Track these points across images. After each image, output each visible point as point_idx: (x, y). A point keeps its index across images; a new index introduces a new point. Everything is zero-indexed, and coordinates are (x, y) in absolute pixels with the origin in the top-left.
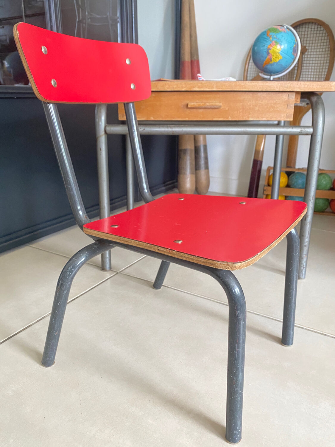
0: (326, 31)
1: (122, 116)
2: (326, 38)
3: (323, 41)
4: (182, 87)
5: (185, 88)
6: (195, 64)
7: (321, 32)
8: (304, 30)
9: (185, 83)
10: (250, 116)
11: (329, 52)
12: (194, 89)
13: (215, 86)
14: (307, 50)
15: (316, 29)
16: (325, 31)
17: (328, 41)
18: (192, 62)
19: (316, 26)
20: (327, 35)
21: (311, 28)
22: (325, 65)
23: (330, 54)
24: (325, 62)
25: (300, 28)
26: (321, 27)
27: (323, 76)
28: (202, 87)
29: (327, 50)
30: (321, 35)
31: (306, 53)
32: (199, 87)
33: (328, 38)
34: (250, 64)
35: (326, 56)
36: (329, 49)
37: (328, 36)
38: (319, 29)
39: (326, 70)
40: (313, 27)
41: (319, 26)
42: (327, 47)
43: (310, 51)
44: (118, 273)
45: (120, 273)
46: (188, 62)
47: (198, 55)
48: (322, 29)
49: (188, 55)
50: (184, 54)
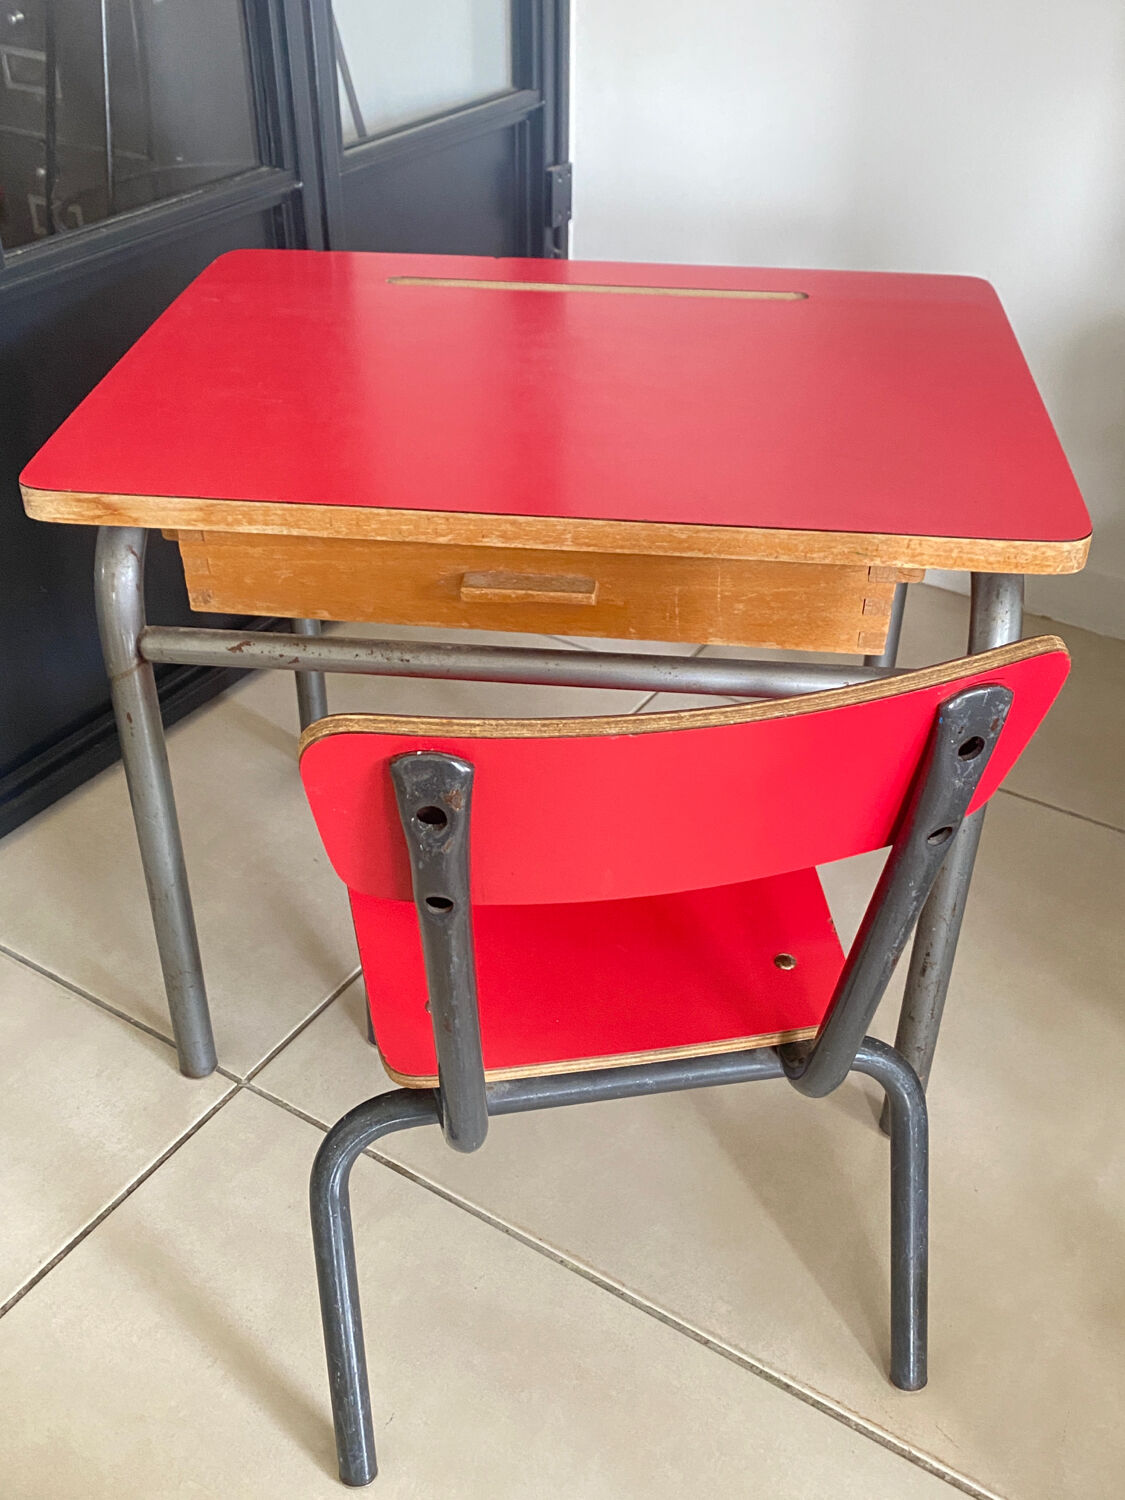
1: (200, 598)
4: (437, 534)
5: (450, 537)
9: (447, 519)
10: (711, 630)
12: (486, 540)
13: (569, 536)
28: (516, 537)
32: (504, 536)
44: (241, 1088)
45: (248, 1085)
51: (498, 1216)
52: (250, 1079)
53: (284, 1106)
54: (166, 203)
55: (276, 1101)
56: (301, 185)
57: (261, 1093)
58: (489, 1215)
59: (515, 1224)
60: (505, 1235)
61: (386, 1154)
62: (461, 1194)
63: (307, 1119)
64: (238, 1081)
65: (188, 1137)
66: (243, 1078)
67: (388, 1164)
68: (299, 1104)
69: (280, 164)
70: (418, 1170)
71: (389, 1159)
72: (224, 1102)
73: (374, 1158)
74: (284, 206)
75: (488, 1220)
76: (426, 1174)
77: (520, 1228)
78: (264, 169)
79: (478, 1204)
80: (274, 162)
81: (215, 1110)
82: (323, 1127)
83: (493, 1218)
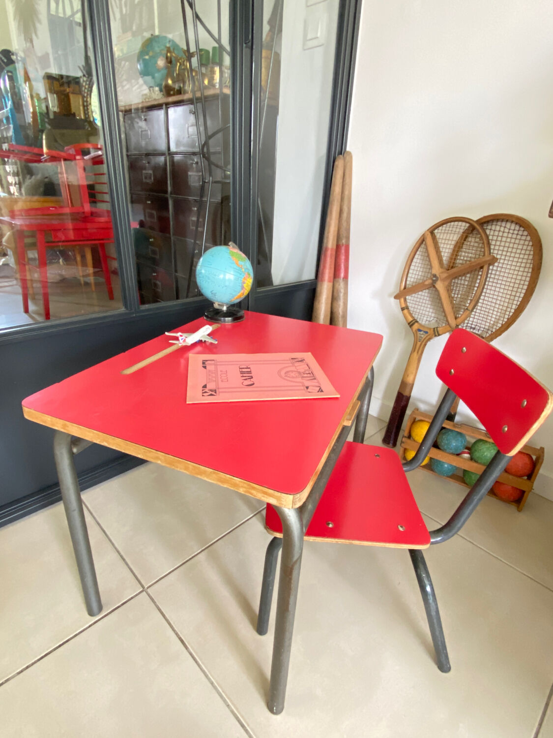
0: (531, 238)
2: (529, 248)
3: (523, 252)
6: (343, 249)
7: (524, 238)
8: (498, 228)
11: (530, 270)
14: (497, 259)
15: (516, 232)
16: (529, 238)
17: (532, 253)
19: (517, 227)
20: (531, 244)
21: (509, 229)
22: (521, 286)
23: (532, 273)
24: (522, 282)
25: (492, 225)
26: (524, 231)
27: (515, 302)
29: (528, 265)
30: (522, 242)
31: (496, 264)
33: (532, 249)
35: (525, 274)
36: (531, 266)
37: (532, 246)
38: (520, 233)
39: (522, 295)
40: (513, 227)
41: (522, 229)
42: (529, 261)
43: (502, 261)
44: (144, 591)
45: (146, 591)
46: (332, 249)
47: (348, 238)
48: (526, 233)
49: (333, 240)
50: (328, 237)
51: (211, 675)
53: (155, 602)
55: (152, 599)
57: (149, 595)
58: (208, 673)
59: (216, 681)
60: (211, 686)
61: (181, 634)
62: (201, 660)
63: (160, 610)
64: (143, 588)
65: (118, 607)
67: (180, 639)
70: (189, 645)
72: (137, 595)
76: (192, 647)
77: (218, 684)
79: (206, 667)
81: (132, 598)
82: (164, 616)
83: (209, 675)
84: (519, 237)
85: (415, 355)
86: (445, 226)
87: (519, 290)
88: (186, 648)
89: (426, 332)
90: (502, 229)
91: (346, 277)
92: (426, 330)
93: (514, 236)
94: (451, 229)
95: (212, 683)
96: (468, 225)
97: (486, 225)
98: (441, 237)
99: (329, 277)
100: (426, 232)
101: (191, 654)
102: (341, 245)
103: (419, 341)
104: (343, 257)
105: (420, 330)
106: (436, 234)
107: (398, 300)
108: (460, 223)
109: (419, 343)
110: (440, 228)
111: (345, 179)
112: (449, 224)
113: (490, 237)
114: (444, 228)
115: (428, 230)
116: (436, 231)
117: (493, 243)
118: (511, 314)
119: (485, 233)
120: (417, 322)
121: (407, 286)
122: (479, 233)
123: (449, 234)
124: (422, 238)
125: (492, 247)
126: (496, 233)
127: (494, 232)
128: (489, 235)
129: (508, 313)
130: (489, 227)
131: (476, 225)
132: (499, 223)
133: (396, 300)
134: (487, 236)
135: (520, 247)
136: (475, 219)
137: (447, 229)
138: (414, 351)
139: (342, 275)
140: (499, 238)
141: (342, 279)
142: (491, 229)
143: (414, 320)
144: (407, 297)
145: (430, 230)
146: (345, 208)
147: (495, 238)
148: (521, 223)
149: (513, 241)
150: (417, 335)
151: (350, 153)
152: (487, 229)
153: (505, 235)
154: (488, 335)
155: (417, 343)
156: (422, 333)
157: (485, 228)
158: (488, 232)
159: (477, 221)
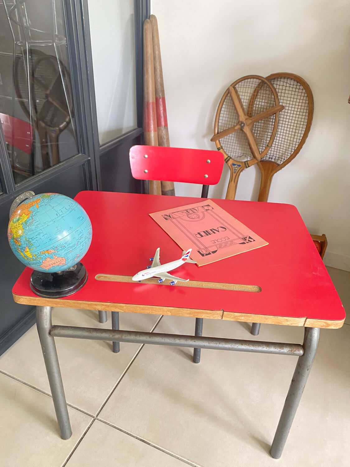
0: (306, 91)
2: (305, 98)
3: (301, 101)
6: (161, 100)
7: (300, 91)
8: (282, 83)
11: (307, 114)
14: (284, 106)
15: (295, 87)
16: (304, 91)
17: (307, 102)
18: (157, 100)
19: (295, 83)
20: (306, 95)
21: (290, 85)
23: (308, 116)
25: (277, 81)
26: (300, 86)
29: (305, 111)
30: (300, 94)
31: (283, 110)
33: (307, 99)
34: (223, 109)
36: (307, 111)
37: (307, 97)
38: (298, 87)
39: (303, 132)
40: (292, 83)
41: (299, 84)
42: (306, 108)
43: (287, 108)
44: (95, 419)
45: (97, 418)
46: (153, 103)
47: (163, 91)
48: (302, 87)
49: (153, 95)
50: (148, 93)
51: (175, 453)
52: (97, 416)
53: (108, 424)
54: (56, 167)
55: (105, 423)
56: (90, 158)
57: (101, 421)
58: (172, 453)
59: (180, 456)
60: (178, 460)
61: (140, 437)
62: (163, 447)
63: (115, 428)
64: (93, 417)
65: (82, 438)
66: (95, 416)
67: (141, 440)
68: (112, 423)
69: (84, 153)
70: (149, 441)
71: (141, 438)
72: (91, 425)
73: (137, 438)
74: (85, 164)
75: (172, 455)
76: (152, 442)
77: (182, 457)
78: (80, 154)
79: (169, 450)
80: (83, 153)
81: (89, 428)
82: (120, 430)
83: (174, 454)
84: (297, 90)
85: (233, 183)
86: (243, 82)
87: (301, 129)
88: (149, 444)
89: (239, 166)
90: (285, 84)
91: (166, 125)
92: (239, 164)
93: (294, 89)
94: (248, 84)
95: (178, 458)
96: (260, 81)
97: (273, 81)
98: (242, 91)
99: (154, 127)
100: (229, 87)
101: (154, 447)
102: (159, 98)
103: (235, 173)
104: (161, 108)
105: (234, 165)
106: (237, 88)
107: (214, 142)
108: (255, 80)
109: (234, 175)
110: (240, 83)
111: (154, 41)
112: (246, 80)
113: (277, 90)
114: (243, 84)
115: (231, 85)
116: (237, 86)
117: (279, 94)
118: (297, 146)
119: (274, 87)
120: (231, 158)
121: (219, 130)
122: (269, 87)
123: (247, 89)
124: (227, 91)
125: (279, 97)
126: (281, 87)
127: (279, 85)
128: (276, 89)
129: (294, 145)
130: (275, 83)
131: (266, 81)
132: (282, 80)
133: (212, 142)
134: (275, 89)
135: (299, 97)
136: (265, 76)
137: (245, 84)
138: (232, 181)
139: (163, 124)
140: (283, 91)
141: (163, 126)
142: (277, 84)
143: (229, 156)
144: (220, 140)
145: (232, 86)
146: (158, 67)
147: (280, 91)
148: (298, 80)
149: (293, 93)
150: (232, 168)
151: (154, 16)
152: (274, 84)
153: (287, 88)
154: (282, 163)
155: (233, 174)
156: (236, 166)
157: (273, 83)
158: (275, 86)
159: (267, 78)
